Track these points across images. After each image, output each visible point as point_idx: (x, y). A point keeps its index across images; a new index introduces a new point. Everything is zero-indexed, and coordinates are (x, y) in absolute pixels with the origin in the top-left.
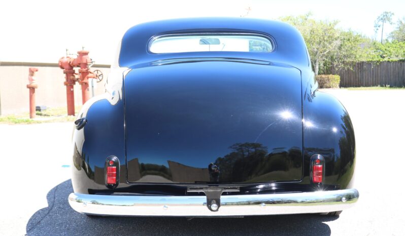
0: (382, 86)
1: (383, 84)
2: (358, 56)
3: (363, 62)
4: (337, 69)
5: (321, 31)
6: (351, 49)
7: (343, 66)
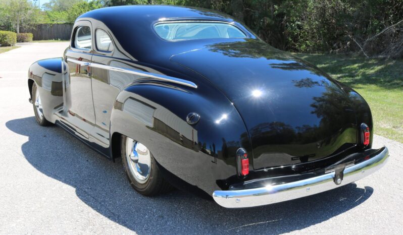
0: (55, 39)
1: (56, 38)
2: (38, 20)
3: (41, 24)
4: (25, 29)
5: (18, 4)
6: (33, 15)
7: (29, 26)
